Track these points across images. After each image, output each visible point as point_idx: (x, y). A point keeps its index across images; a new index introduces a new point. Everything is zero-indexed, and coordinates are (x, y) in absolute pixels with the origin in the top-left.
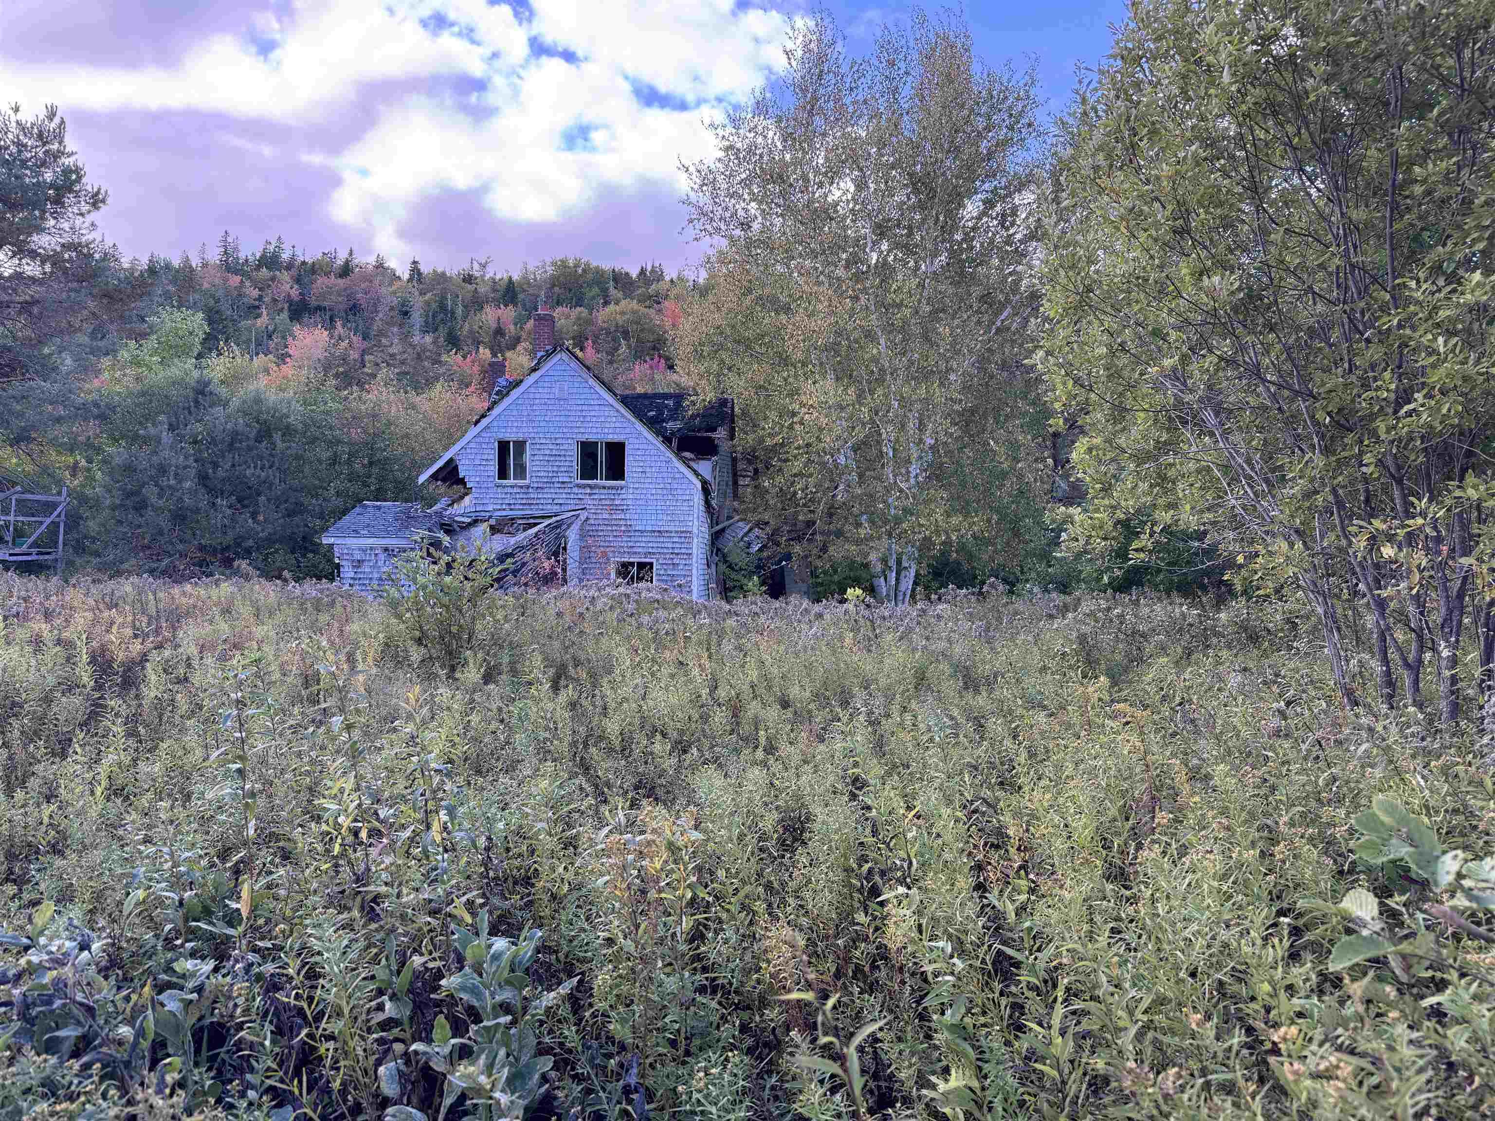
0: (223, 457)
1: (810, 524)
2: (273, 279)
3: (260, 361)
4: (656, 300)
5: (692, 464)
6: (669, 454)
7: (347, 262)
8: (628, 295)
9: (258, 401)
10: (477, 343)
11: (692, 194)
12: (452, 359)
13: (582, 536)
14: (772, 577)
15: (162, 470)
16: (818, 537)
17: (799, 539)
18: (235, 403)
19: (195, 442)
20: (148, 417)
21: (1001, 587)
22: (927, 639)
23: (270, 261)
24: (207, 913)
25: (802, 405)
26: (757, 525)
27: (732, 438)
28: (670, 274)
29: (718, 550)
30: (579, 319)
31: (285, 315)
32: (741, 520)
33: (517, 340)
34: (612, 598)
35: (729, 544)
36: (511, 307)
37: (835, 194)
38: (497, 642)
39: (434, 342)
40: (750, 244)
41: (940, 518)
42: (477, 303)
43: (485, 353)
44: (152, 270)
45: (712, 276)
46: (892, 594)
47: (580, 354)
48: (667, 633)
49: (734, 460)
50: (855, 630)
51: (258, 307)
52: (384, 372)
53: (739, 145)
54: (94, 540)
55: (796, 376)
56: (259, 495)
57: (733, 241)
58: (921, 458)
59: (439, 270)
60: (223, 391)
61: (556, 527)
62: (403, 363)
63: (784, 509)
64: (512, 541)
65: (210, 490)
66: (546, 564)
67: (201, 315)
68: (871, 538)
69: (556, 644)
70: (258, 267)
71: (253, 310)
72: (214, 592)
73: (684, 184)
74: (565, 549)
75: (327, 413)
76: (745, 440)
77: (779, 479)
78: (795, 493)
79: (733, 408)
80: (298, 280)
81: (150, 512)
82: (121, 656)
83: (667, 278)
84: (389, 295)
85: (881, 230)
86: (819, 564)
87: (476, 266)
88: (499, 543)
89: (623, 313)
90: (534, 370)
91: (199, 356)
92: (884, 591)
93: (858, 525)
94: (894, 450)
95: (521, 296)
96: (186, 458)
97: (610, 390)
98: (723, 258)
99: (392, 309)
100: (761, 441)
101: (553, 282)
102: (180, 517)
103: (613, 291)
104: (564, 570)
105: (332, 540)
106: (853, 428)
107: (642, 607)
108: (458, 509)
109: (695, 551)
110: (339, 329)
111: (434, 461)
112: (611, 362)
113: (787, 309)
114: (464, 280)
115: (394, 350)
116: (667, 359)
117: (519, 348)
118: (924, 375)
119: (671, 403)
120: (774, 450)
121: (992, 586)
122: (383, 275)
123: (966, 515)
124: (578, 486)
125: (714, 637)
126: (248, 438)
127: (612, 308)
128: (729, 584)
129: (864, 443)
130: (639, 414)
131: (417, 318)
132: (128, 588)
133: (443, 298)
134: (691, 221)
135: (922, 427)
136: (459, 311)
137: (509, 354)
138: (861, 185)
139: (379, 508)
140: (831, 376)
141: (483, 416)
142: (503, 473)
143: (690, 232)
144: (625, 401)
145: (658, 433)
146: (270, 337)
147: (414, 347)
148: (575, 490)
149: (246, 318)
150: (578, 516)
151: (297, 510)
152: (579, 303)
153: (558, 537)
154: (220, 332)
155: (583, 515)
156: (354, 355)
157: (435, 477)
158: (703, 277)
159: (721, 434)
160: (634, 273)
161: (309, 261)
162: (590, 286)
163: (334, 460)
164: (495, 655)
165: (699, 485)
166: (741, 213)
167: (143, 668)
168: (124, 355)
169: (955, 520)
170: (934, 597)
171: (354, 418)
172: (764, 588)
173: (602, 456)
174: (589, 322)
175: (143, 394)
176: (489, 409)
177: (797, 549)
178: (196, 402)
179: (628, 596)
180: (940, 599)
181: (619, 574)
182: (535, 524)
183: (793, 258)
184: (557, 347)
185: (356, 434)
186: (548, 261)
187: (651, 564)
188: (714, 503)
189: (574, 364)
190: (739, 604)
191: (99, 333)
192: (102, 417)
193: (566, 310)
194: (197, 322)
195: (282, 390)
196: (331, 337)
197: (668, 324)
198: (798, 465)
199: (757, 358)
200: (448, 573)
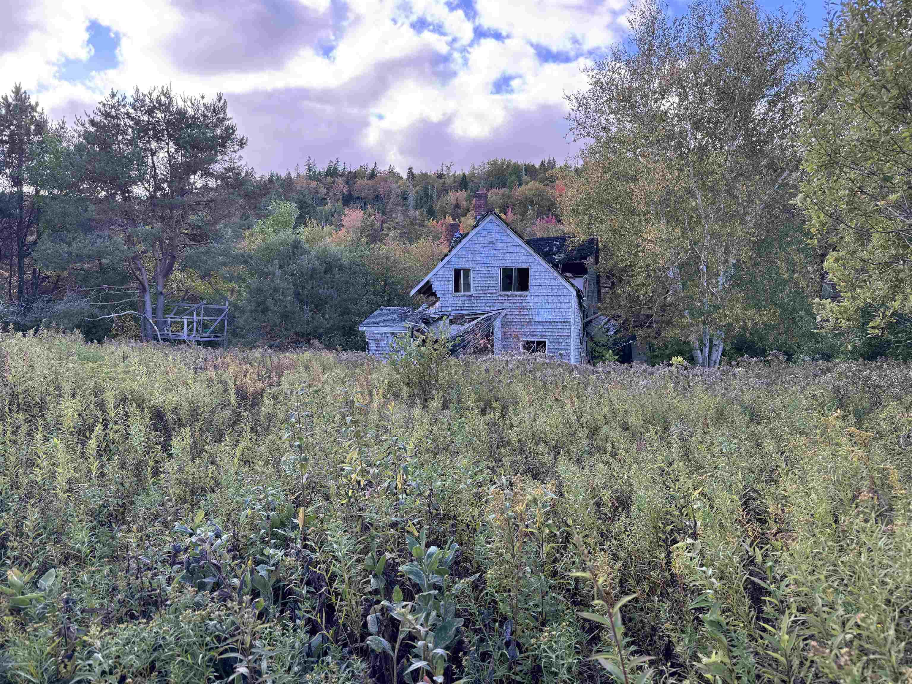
0: (307, 283)
1: (649, 316)
2: (334, 182)
3: (327, 228)
4: (550, 181)
5: (570, 280)
6: (556, 274)
7: (373, 171)
8: (534, 179)
9: (325, 251)
10: (445, 214)
11: (573, 113)
12: (431, 223)
13: (503, 325)
14: (623, 350)
15: (276, 290)
16: (654, 325)
17: (641, 326)
18: (313, 253)
19: (293, 275)
20: (269, 262)
21: (781, 357)
22: (726, 389)
23: (332, 172)
24: (283, 525)
25: (644, 240)
26: (613, 317)
27: (597, 262)
28: (560, 163)
29: (588, 333)
30: (503, 195)
31: (340, 203)
32: (603, 314)
33: (468, 210)
34: (519, 361)
35: (595, 329)
36: (464, 191)
37: (665, 105)
38: (450, 385)
39: (421, 214)
40: (609, 141)
41: (739, 311)
42: (445, 190)
43: (449, 220)
44: (270, 180)
45: (586, 163)
46: (706, 362)
47: (503, 216)
48: (551, 383)
49: (598, 277)
50: (676, 383)
51: (326, 199)
52: (392, 233)
53: (603, 80)
54: (242, 329)
55: (640, 221)
56: (326, 303)
57: (598, 139)
58: (726, 272)
59: (424, 172)
60: (307, 246)
61: (488, 320)
62: (403, 227)
63: (631, 307)
64: (462, 328)
65: (300, 301)
66: (482, 342)
67: (294, 204)
68: (692, 325)
69: (484, 389)
70: (326, 176)
71: (323, 201)
72: (301, 356)
73: (568, 107)
74: (492, 333)
75: (362, 257)
76: (606, 264)
77: (628, 288)
78: (639, 297)
79: (597, 244)
80: (347, 183)
81: (270, 313)
82: (251, 390)
83: (558, 166)
84: (396, 188)
85: (697, 126)
86: (655, 342)
87: (445, 168)
88: (454, 330)
89: (530, 190)
90: (475, 227)
91: (295, 227)
92: (701, 360)
93: (683, 317)
94: (708, 267)
95: (470, 184)
96: (288, 284)
97: (520, 236)
98: (592, 151)
99: (398, 196)
100: (616, 264)
101: (489, 174)
102: (285, 316)
103: (524, 178)
104: (492, 346)
105: (364, 329)
106: (679, 254)
107: (536, 367)
108: (432, 310)
109: (572, 334)
110: (370, 210)
111: (419, 282)
112: (522, 220)
113: (634, 180)
114: (438, 177)
115: (399, 220)
116: (557, 216)
117: (468, 215)
118: (728, 218)
119: (558, 243)
120: (624, 270)
121: (775, 355)
122: (393, 177)
123: (759, 310)
124: (501, 295)
125: (582, 386)
126: (320, 272)
127: (523, 187)
128: (595, 354)
129: (687, 264)
130: (538, 251)
131: (411, 202)
132: (258, 355)
133: (426, 189)
134: (572, 130)
135: (727, 252)
136: (435, 196)
137: (462, 219)
138: (683, 98)
139: (389, 310)
140: (663, 221)
141: (446, 255)
142: (457, 289)
143: (571, 137)
144: (529, 243)
145: (549, 261)
146: (332, 215)
147: (410, 217)
148: (499, 298)
149: (320, 204)
150: (500, 313)
151: (346, 312)
152: (504, 185)
153: (488, 326)
154: (306, 213)
155: (504, 312)
156: (378, 224)
157: (419, 291)
158: (580, 164)
159: (590, 260)
160: (537, 165)
161: (353, 171)
162: (511, 175)
163: (366, 284)
164: (450, 393)
165: (575, 293)
166: (604, 122)
167: (262, 397)
168: (256, 228)
169: (750, 313)
170: (733, 363)
171: (376, 259)
172: (616, 357)
173: (515, 276)
174: (510, 197)
175: (266, 249)
176: (449, 251)
177: (640, 333)
178: (293, 253)
179: (528, 360)
180: (738, 364)
181: (525, 348)
182: (476, 319)
183: (638, 148)
184: (489, 211)
185: (377, 268)
186: (486, 162)
187: (545, 342)
188: (584, 304)
189: (499, 222)
190: (600, 367)
191: (244, 217)
192: (245, 262)
193: (496, 191)
194: (293, 208)
195: (339, 245)
196: (365, 214)
197: (556, 195)
198: (640, 279)
199: (614, 212)
200: (423, 345)
